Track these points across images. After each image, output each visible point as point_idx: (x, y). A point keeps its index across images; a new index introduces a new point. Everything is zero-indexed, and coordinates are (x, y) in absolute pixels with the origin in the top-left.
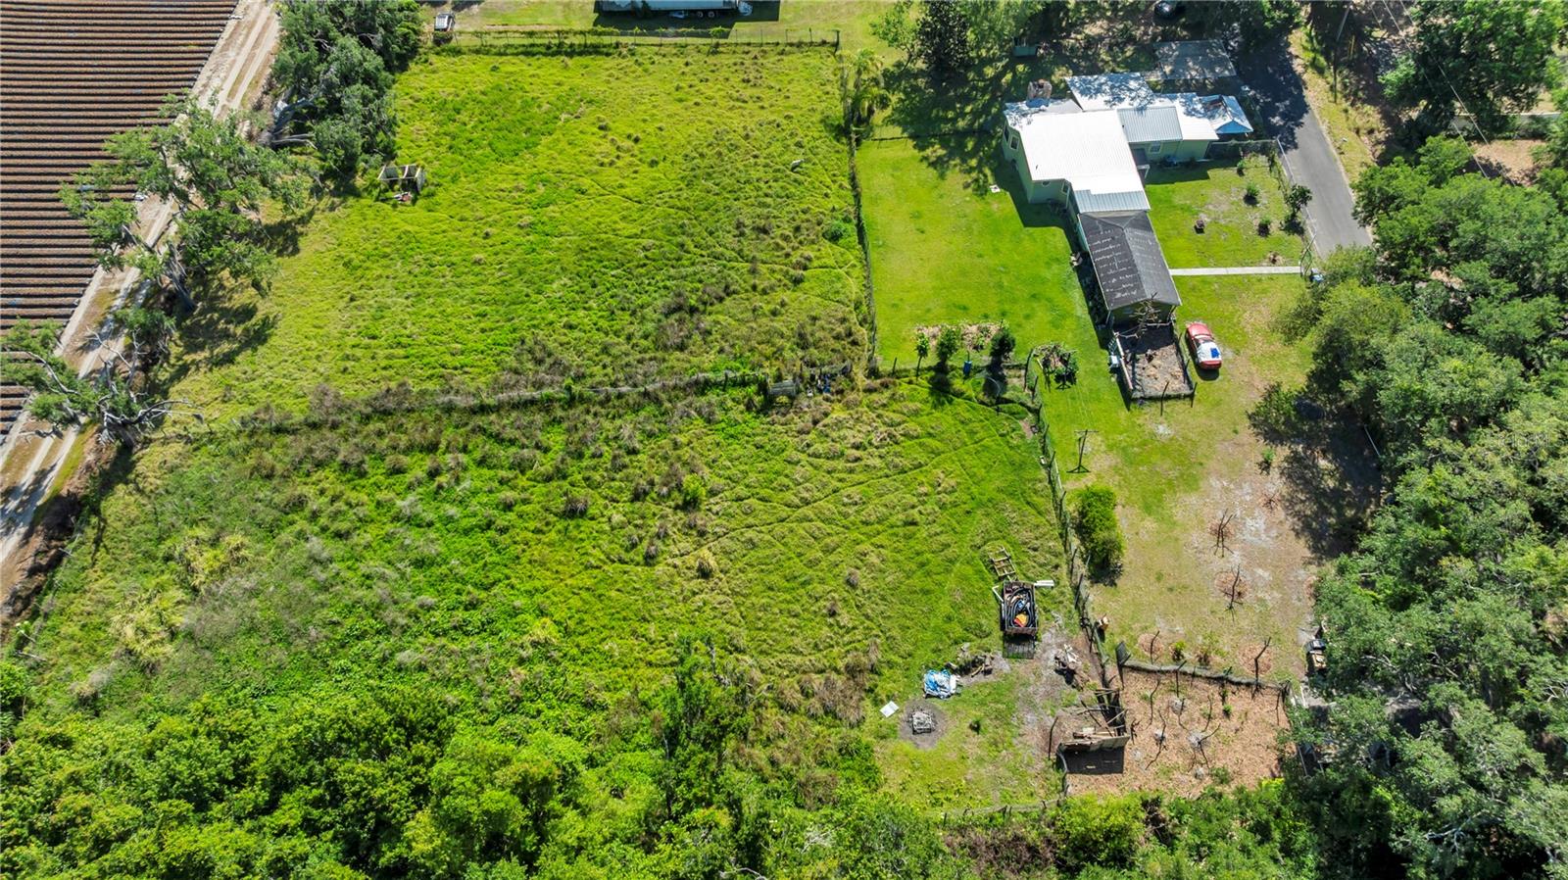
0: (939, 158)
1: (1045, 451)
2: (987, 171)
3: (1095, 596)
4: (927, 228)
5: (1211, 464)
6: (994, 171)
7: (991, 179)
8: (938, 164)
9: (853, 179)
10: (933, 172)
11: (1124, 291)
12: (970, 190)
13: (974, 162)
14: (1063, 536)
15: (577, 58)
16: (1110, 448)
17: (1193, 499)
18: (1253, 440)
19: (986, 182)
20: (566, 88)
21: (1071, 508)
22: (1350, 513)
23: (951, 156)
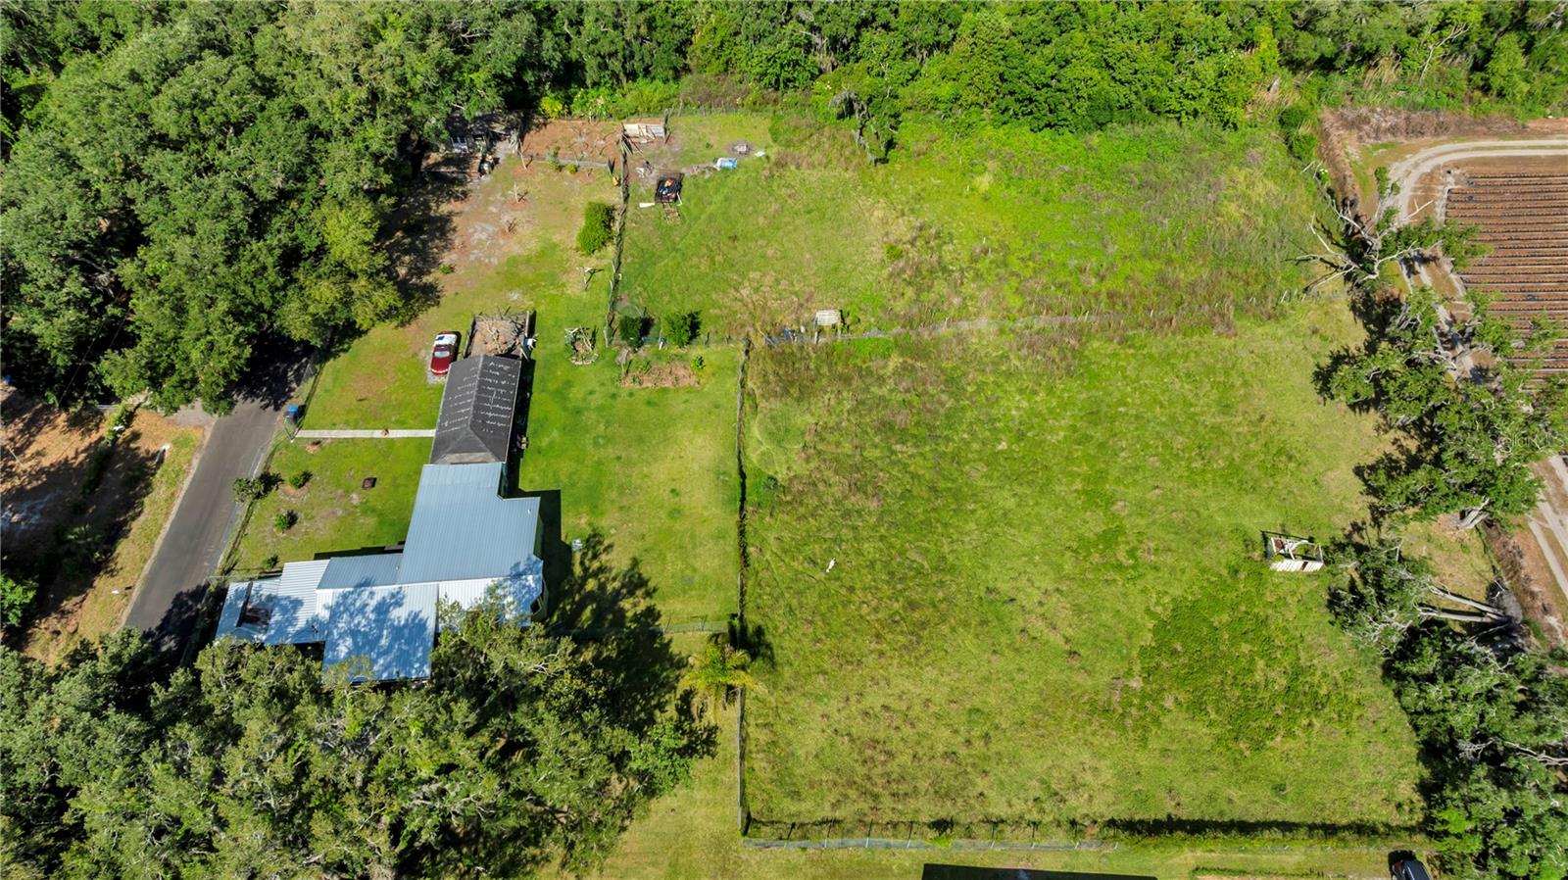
0: (631, 593)
1: (617, 282)
2: (578, 570)
3: (615, 198)
4: (667, 495)
5: (491, 272)
6: (572, 573)
7: (578, 557)
8: (635, 583)
9: (746, 564)
10: (646, 570)
11: (501, 369)
12: (606, 543)
13: (591, 585)
14: (623, 228)
15: (1162, 816)
16: (564, 285)
17: (517, 250)
18: (447, 288)
19: (585, 555)
20: (1154, 744)
21: (611, 249)
22: (407, 241)
23: (617, 595)
